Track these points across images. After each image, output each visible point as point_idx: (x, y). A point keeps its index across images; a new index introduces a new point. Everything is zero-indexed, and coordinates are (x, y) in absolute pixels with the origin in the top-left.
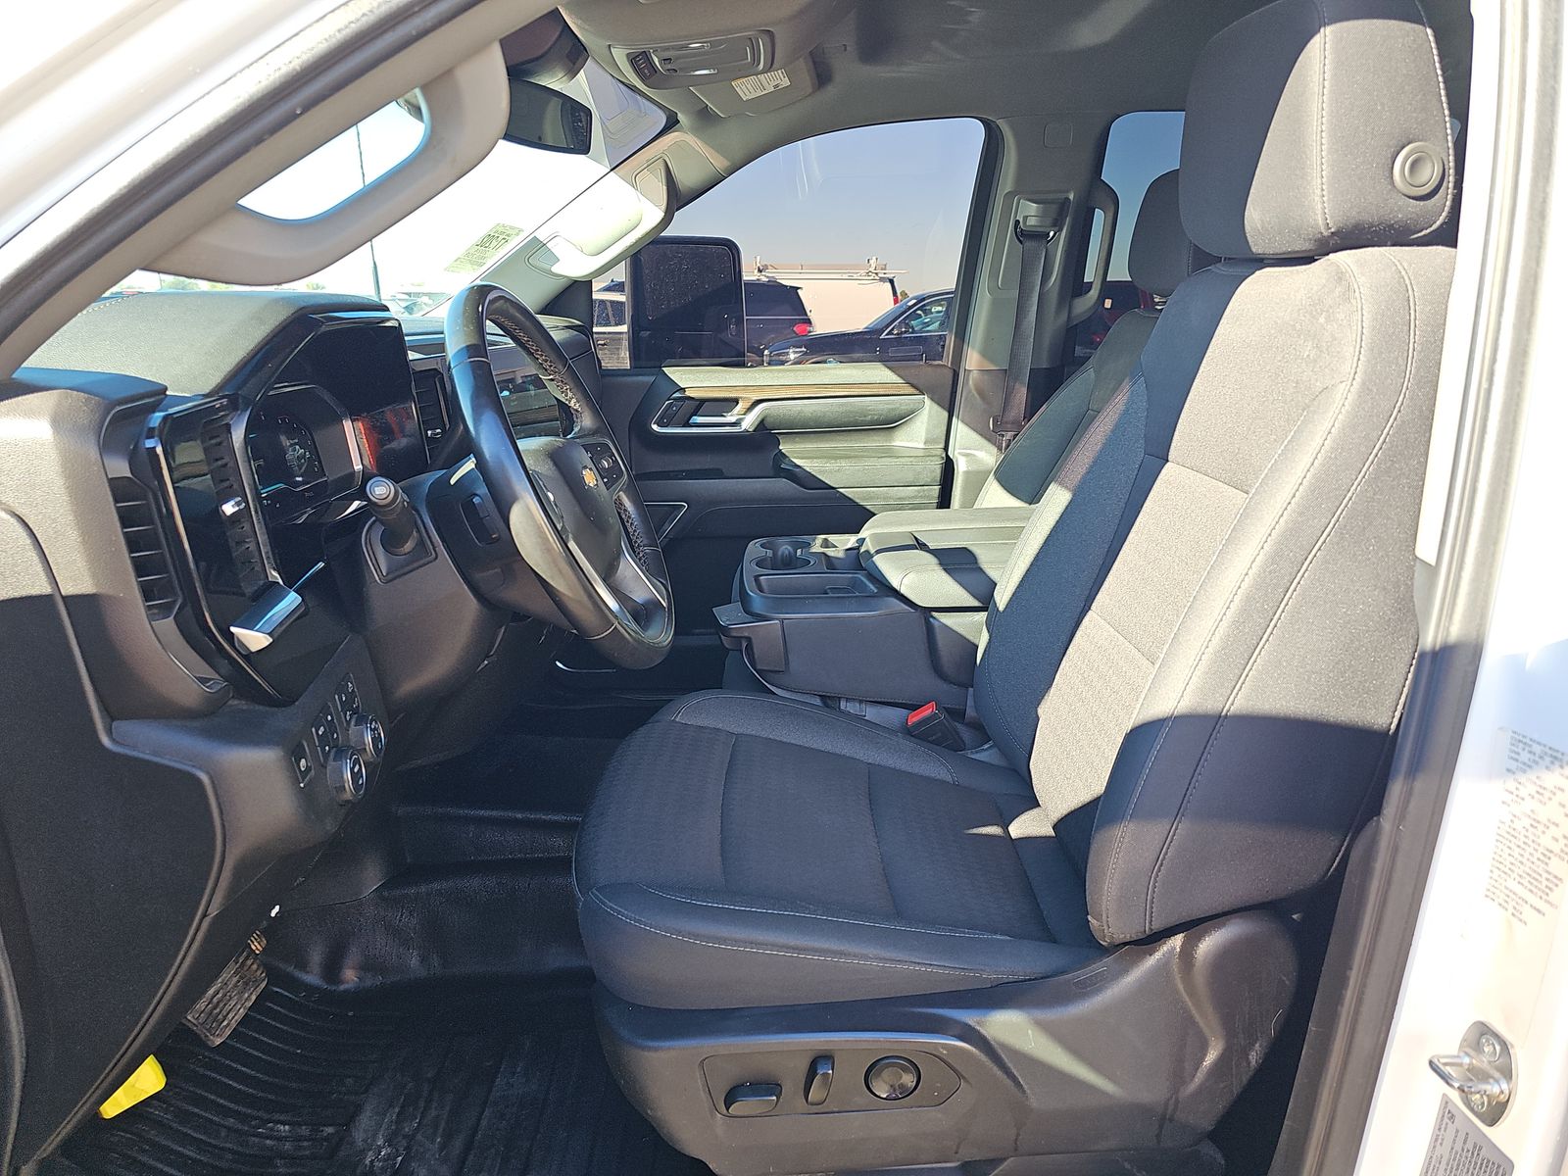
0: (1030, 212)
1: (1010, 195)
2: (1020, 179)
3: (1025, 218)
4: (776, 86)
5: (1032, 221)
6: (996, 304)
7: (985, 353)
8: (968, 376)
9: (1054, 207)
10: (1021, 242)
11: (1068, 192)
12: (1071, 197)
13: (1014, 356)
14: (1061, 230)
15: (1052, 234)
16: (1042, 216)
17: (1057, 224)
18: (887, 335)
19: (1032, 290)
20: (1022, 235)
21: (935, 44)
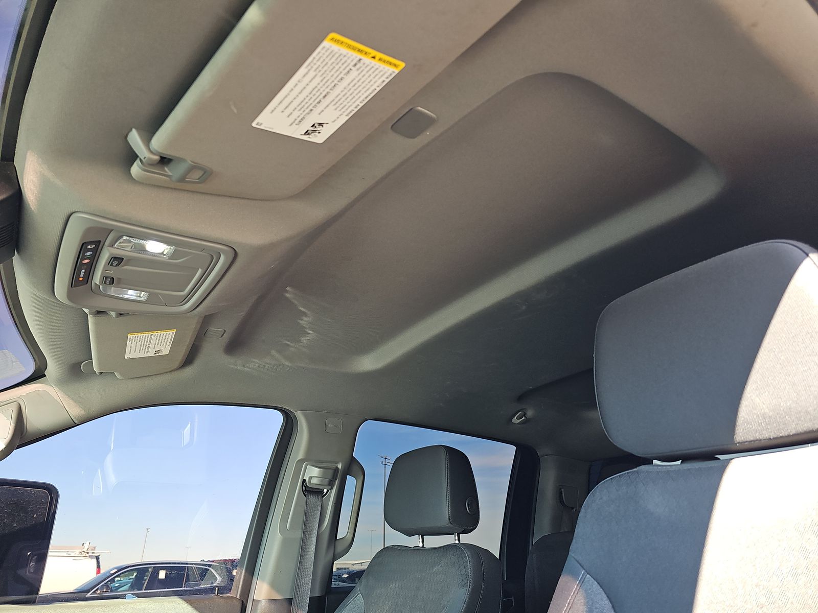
0: (313, 474)
1: (301, 461)
2: (309, 450)
3: (310, 478)
4: (157, 352)
5: (315, 481)
6: (285, 543)
7: (274, 585)
8: (257, 605)
9: (330, 472)
10: (305, 496)
11: (338, 463)
12: (340, 466)
13: (296, 586)
14: (332, 489)
15: (325, 491)
16: (323, 477)
17: (331, 484)
18: (91, 594)
19: (311, 532)
20: (308, 491)
21: (273, 352)
